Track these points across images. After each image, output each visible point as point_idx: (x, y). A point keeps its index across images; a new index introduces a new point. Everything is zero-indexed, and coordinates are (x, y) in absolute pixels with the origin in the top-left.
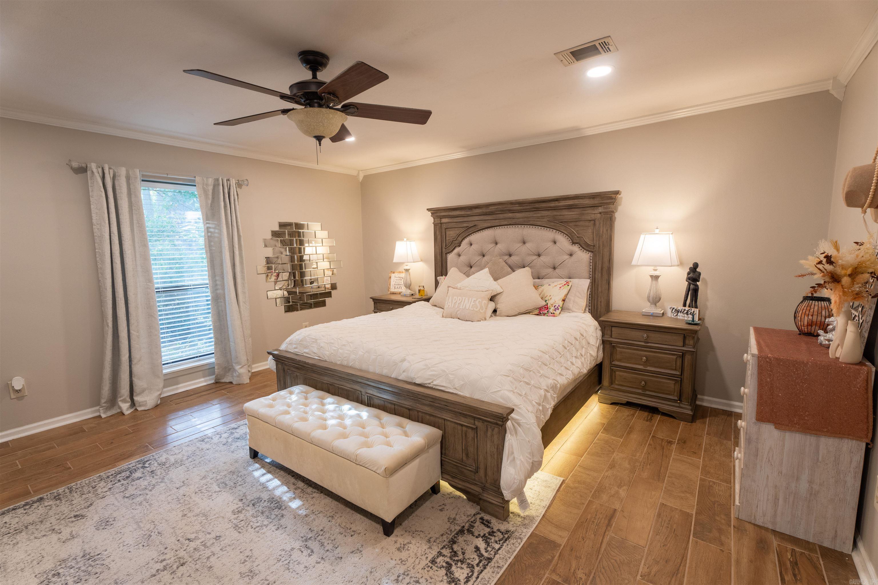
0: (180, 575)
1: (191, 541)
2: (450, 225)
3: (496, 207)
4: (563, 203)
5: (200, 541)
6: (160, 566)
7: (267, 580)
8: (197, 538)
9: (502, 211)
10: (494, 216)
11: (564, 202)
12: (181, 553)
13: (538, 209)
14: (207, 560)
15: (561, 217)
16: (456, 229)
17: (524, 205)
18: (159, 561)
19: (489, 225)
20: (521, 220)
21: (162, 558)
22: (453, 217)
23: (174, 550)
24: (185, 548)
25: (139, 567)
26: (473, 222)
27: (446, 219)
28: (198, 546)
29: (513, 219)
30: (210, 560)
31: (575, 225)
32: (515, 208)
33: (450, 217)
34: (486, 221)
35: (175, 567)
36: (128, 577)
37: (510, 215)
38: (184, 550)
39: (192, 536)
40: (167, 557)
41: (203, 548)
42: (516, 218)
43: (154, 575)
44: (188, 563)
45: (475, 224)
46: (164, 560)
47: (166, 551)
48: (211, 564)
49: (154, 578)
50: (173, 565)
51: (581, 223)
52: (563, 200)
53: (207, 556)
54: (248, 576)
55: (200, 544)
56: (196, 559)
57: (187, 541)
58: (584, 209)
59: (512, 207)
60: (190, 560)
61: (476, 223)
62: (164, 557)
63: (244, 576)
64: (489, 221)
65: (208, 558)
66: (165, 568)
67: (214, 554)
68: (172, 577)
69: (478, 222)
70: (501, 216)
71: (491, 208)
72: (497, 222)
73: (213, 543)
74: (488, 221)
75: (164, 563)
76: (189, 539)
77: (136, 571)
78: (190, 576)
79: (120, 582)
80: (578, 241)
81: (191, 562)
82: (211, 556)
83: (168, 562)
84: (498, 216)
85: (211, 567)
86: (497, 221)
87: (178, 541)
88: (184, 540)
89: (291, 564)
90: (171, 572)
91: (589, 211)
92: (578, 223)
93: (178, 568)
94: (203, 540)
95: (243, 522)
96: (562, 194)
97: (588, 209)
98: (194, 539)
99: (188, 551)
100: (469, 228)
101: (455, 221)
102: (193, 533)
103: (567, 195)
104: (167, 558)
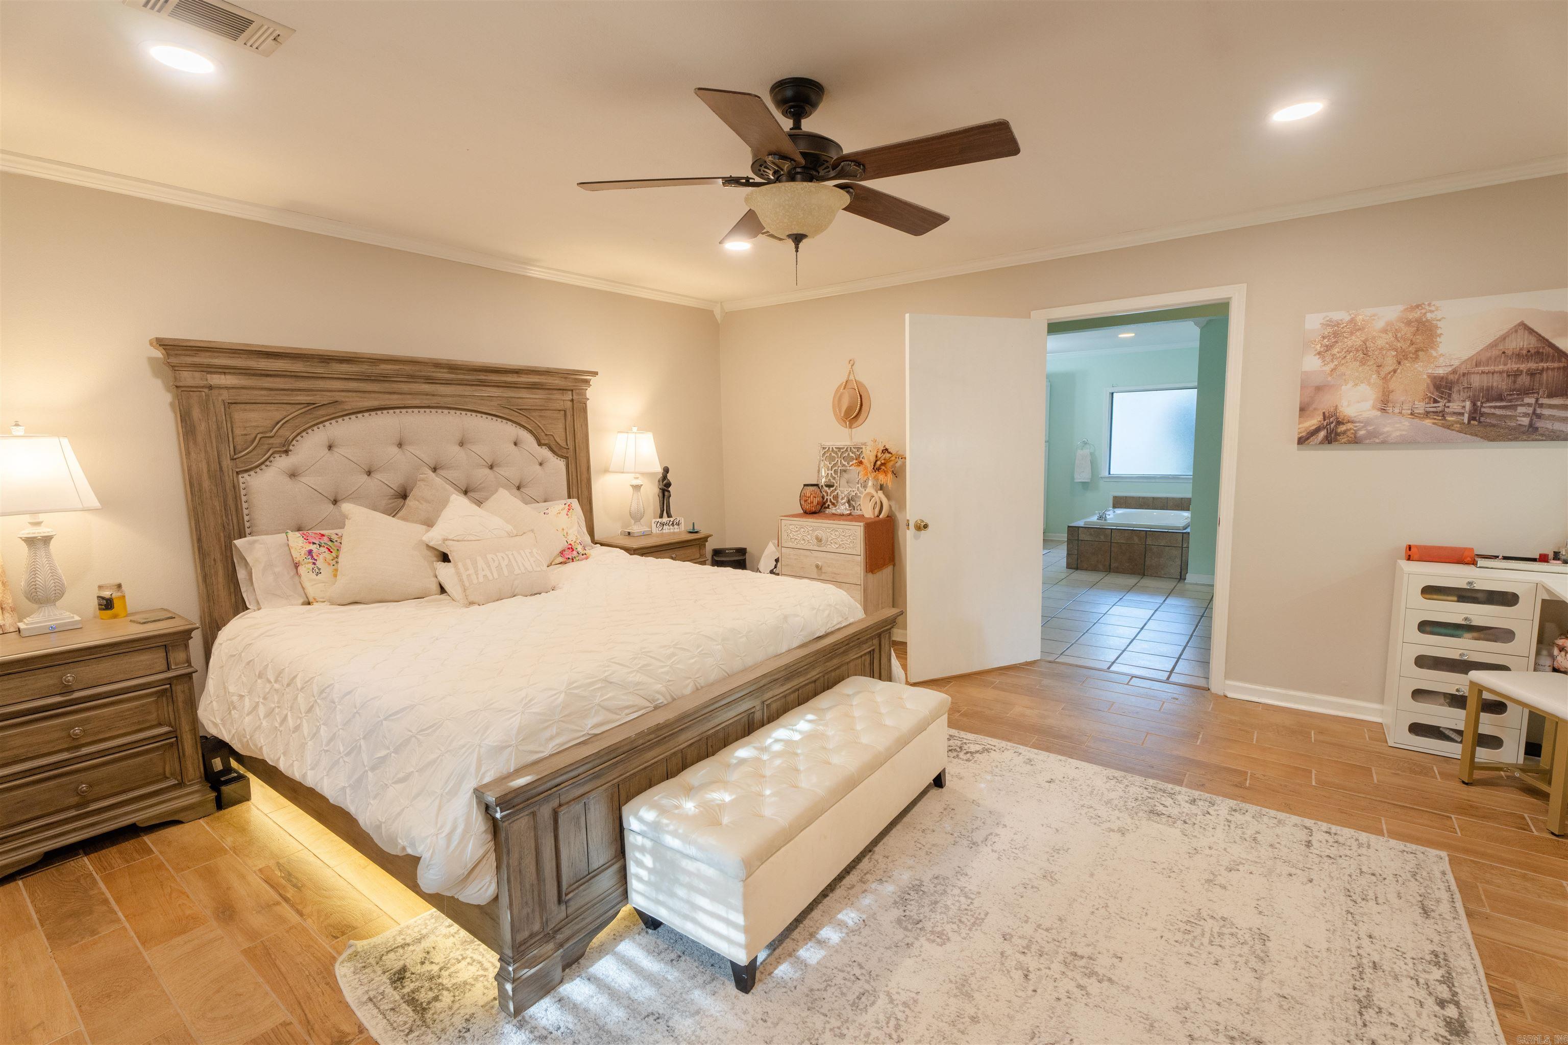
0: (1090, 948)
1: (1029, 971)
2: (244, 396)
3: (397, 367)
4: (524, 379)
5: (1022, 958)
6: (1093, 986)
7: (1048, 860)
8: (1020, 966)
9: (412, 377)
10: (387, 385)
11: (526, 376)
12: (1057, 967)
13: (483, 384)
14: (1052, 929)
15: (520, 400)
16: (272, 407)
17: (459, 371)
18: (1083, 992)
19: (376, 403)
20: (450, 399)
21: (1077, 993)
22: (254, 375)
23: (1056, 984)
24: (1044, 971)
25: (1110, 1015)
26: (329, 394)
27: (228, 377)
28: (1034, 954)
29: (433, 395)
30: (1050, 926)
31: (541, 416)
32: (439, 375)
33: (246, 374)
34: (367, 395)
35: (1082, 963)
36: (1134, 1017)
37: (427, 388)
38: (1050, 969)
39: (1018, 975)
40: (1071, 986)
41: (1033, 946)
42: (441, 396)
43: (1110, 980)
44: (1067, 950)
45: (335, 399)
46: (1080, 986)
47: (1063, 996)
48: (1056, 921)
49: (1114, 978)
50: (1081, 967)
51: (548, 413)
52: (527, 374)
53: (1045, 933)
54: (1051, 877)
55: (1029, 954)
56: (1057, 943)
57: (1031, 976)
58: (550, 392)
59: (433, 372)
60: (1061, 950)
61: (338, 396)
62: (1075, 990)
63: (1053, 881)
64: (376, 395)
65: (1047, 930)
66: (1092, 974)
67: (1039, 926)
68: (1099, 956)
69: (343, 394)
70: (405, 387)
71: (383, 366)
72: (395, 400)
73: (1020, 937)
74: (373, 395)
75: (1084, 981)
76: (1026, 976)
77: (1118, 1013)
78: (1085, 936)
79: (1147, 1022)
80: (547, 442)
81: (1065, 947)
82: (1043, 929)
83: (1078, 977)
84: (395, 385)
85: (1060, 919)
86: (395, 396)
87: (1035, 991)
88: (1031, 982)
89: (1018, 846)
90: (1092, 961)
91: (557, 395)
92: (543, 413)
93: (1082, 957)
94: (1018, 956)
95: (963, 920)
96: (530, 364)
97: (555, 392)
98: (1022, 968)
99: (1048, 962)
100: (312, 407)
101: (266, 385)
102: (1011, 978)
103: (536, 367)
104: (1073, 984)
